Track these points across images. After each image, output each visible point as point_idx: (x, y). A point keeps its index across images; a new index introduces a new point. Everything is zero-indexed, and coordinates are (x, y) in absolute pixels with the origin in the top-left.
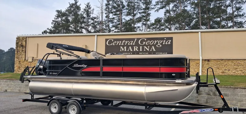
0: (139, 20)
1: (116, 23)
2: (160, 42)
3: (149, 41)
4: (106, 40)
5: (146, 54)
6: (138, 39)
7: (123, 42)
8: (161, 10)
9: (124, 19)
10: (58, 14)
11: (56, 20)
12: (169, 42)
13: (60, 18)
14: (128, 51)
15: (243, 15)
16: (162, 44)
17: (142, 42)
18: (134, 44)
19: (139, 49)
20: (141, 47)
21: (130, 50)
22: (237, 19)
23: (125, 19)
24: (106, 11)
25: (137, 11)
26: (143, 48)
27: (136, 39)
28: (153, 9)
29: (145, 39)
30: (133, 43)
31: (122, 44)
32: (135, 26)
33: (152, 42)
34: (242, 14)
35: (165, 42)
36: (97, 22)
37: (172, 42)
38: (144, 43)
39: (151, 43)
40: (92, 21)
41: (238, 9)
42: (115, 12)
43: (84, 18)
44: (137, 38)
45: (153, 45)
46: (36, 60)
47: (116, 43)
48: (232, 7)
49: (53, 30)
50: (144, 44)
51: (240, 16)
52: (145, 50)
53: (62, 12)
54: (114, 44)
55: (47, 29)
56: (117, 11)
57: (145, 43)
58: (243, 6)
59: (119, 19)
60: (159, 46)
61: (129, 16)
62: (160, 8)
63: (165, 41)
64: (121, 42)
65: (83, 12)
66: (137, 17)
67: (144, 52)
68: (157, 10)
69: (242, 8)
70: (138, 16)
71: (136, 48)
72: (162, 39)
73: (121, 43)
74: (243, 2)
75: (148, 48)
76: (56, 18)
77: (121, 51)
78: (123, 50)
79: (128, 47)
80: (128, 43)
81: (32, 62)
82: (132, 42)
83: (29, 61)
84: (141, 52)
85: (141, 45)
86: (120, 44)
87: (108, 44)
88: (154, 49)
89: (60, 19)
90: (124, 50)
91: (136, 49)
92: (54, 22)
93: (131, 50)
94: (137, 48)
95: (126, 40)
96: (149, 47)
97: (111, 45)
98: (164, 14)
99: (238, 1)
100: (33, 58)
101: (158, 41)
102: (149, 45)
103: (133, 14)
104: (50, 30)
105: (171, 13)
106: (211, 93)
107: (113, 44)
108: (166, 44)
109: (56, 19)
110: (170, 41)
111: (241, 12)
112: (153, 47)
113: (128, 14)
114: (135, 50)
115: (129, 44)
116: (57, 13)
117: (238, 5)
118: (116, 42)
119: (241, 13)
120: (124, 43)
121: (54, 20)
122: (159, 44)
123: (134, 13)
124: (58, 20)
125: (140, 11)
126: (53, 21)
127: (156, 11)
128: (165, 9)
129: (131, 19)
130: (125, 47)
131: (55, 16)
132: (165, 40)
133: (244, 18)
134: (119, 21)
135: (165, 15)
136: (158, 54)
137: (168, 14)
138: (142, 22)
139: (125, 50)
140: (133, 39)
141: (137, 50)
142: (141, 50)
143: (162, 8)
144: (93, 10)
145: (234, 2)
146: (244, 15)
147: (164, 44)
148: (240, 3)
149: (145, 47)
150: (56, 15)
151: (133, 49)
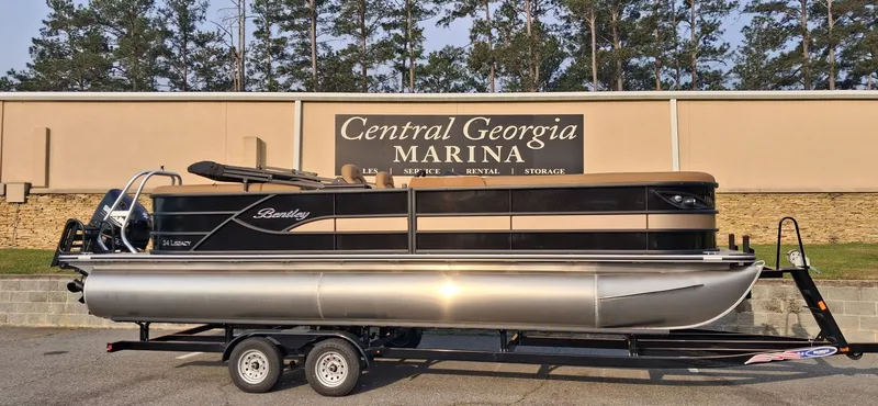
0: (384, 51)
1: (293, 57)
2: (539, 131)
3: (501, 128)
4: (340, 119)
5: (491, 175)
6: (462, 119)
7: (406, 128)
8: (458, 19)
9: (324, 45)
10: (55, 16)
11: (50, 39)
12: (572, 132)
13: (63, 32)
14: (425, 161)
15: (722, 50)
16: (545, 138)
17: (474, 131)
18: (445, 138)
19: (464, 154)
20: (472, 149)
21: (431, 159)
22: (704, 64)
23: (329, 44)
24: (260, 11)
25: (374, 19)
26: (479, 153)
27: (453, 119)
28: (428, 13)
29: (488, 121)
30: (442, 133)
31: (401, 138)
32: (370, 72)
33: (512, 131)
34: (721, 48)
35: (558, 133)
36: (214, 53)
37: (580, 132)
38: (483, 133)
39: (508, 135)
40: (198, 50)
41: (708, 30)
42: (290, 18)
43: (169, 34)
44: (457, 117)
45: (515, 141)
46: (42, 195)
47: (380, 132)
48: (692, 24)
49: (32, 76)
50: (483, 136)
51: (714, 52)
52: (485, 161)
53: (72, 6)
54: (370, 135)
55: (9, 73)
56: (296, 15)
57: (487, 134)
58: (723, 19)
59: (304, 44)
60: (534, 144)
61: (343, 36)
62: (455, 13)
63: (556, 127)
64: (395, 128)
65: (163, 11)
66: (375, 42)
67: (484, 166)
68: (444, 19)
69: (721, 28)
70: (380, 35)
71: (453, 151)
72: (547, 120)
73: (398, 133)
74: (723, 6)
75: (496, 151)
76: (48, 29)
77: (397, 160)
78: (405, 158)
79: (423, 147)
80: (424, 132)
81: (26, 201)
82: (439, 128)
83: (10, 198)
84: (472, 166)
85: (472, 143)
86: (392, 138)
87: (347, 134)
88: (518, 155)
89: (63, 37)
90: (410, 157)
91: (453, 154)
92: (40, 47)
93: (436, 160)
94: (458, 150)
95: (417, 120)
96: (499, 148)
97: (360, 137)
98: (469, 34)
99: (710, 4)
100: (29, 186)
101: (532, 127)
102: (501, 141)
103: (359, 30)
104: (19, 77)
105: (494, 31)
106: (782, 303)
107: (367, 137)
108: (561, 137)
109: (50, 34)
110: (574, 128)
111: (714, 39)
112: (515, 148)
113: (341, 28)
114: (449, 160)
115: (426, 137)
116: (53, 12)
117: (707, 18)
118: (377, 127)
119: (717, 45)
120: (411, 132)
121: (39, 36)
122: (534, 139)
123: (362, 26)
124: (55, 38)
125: (385, 20)
126: (34, 41)
127: (439, 22)
128: (474, 19)
129: (352, 48)
130: (414, 148)
131: (44, 22)
132: (556, 123)
133: (725, 60)
134: (303, 54)
135: (471, 37)
136: (534, 174)
137: (482, 37)
138: (395, 60)
139: (414, 160)
140: (444, 120)
141: (458, 160)
142: (472, 160)
143: (461, 14)
144: (206, 5)
145: (697, 7)
146: (726, 50)
147: (552, 138)
148: (713, 9)
149: (487, 148)
150: (48, 20)
151: (442, 155)
